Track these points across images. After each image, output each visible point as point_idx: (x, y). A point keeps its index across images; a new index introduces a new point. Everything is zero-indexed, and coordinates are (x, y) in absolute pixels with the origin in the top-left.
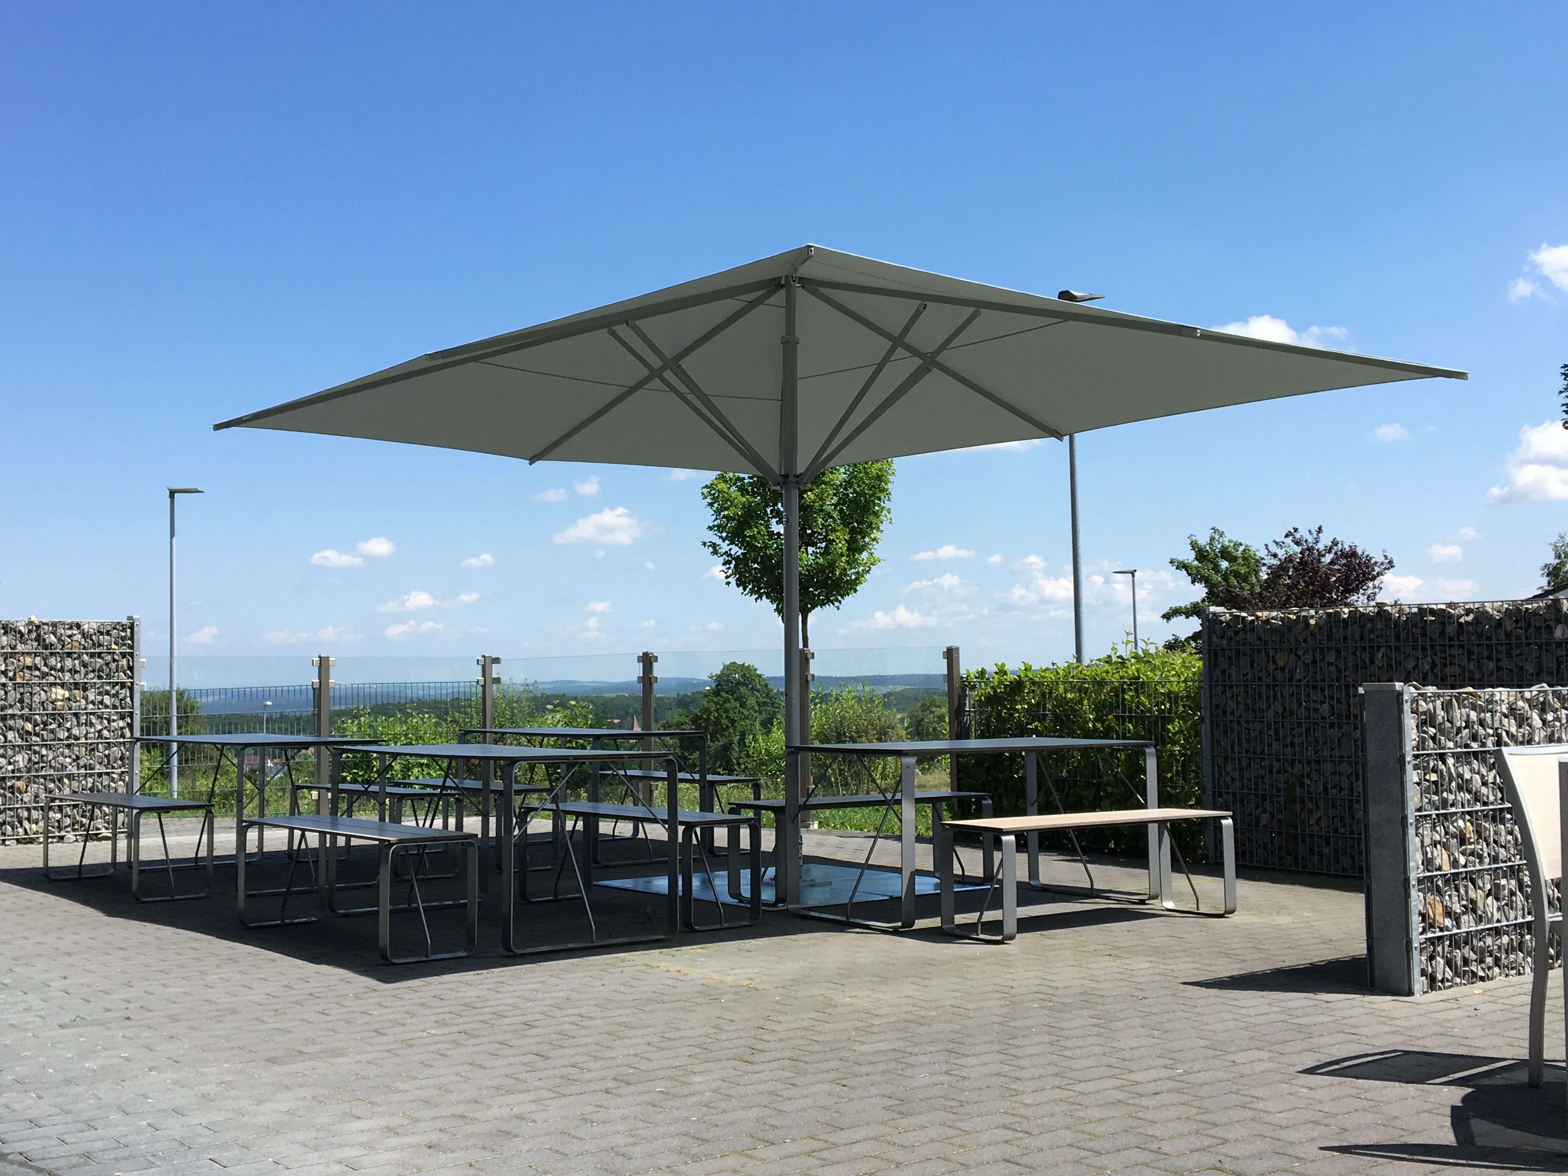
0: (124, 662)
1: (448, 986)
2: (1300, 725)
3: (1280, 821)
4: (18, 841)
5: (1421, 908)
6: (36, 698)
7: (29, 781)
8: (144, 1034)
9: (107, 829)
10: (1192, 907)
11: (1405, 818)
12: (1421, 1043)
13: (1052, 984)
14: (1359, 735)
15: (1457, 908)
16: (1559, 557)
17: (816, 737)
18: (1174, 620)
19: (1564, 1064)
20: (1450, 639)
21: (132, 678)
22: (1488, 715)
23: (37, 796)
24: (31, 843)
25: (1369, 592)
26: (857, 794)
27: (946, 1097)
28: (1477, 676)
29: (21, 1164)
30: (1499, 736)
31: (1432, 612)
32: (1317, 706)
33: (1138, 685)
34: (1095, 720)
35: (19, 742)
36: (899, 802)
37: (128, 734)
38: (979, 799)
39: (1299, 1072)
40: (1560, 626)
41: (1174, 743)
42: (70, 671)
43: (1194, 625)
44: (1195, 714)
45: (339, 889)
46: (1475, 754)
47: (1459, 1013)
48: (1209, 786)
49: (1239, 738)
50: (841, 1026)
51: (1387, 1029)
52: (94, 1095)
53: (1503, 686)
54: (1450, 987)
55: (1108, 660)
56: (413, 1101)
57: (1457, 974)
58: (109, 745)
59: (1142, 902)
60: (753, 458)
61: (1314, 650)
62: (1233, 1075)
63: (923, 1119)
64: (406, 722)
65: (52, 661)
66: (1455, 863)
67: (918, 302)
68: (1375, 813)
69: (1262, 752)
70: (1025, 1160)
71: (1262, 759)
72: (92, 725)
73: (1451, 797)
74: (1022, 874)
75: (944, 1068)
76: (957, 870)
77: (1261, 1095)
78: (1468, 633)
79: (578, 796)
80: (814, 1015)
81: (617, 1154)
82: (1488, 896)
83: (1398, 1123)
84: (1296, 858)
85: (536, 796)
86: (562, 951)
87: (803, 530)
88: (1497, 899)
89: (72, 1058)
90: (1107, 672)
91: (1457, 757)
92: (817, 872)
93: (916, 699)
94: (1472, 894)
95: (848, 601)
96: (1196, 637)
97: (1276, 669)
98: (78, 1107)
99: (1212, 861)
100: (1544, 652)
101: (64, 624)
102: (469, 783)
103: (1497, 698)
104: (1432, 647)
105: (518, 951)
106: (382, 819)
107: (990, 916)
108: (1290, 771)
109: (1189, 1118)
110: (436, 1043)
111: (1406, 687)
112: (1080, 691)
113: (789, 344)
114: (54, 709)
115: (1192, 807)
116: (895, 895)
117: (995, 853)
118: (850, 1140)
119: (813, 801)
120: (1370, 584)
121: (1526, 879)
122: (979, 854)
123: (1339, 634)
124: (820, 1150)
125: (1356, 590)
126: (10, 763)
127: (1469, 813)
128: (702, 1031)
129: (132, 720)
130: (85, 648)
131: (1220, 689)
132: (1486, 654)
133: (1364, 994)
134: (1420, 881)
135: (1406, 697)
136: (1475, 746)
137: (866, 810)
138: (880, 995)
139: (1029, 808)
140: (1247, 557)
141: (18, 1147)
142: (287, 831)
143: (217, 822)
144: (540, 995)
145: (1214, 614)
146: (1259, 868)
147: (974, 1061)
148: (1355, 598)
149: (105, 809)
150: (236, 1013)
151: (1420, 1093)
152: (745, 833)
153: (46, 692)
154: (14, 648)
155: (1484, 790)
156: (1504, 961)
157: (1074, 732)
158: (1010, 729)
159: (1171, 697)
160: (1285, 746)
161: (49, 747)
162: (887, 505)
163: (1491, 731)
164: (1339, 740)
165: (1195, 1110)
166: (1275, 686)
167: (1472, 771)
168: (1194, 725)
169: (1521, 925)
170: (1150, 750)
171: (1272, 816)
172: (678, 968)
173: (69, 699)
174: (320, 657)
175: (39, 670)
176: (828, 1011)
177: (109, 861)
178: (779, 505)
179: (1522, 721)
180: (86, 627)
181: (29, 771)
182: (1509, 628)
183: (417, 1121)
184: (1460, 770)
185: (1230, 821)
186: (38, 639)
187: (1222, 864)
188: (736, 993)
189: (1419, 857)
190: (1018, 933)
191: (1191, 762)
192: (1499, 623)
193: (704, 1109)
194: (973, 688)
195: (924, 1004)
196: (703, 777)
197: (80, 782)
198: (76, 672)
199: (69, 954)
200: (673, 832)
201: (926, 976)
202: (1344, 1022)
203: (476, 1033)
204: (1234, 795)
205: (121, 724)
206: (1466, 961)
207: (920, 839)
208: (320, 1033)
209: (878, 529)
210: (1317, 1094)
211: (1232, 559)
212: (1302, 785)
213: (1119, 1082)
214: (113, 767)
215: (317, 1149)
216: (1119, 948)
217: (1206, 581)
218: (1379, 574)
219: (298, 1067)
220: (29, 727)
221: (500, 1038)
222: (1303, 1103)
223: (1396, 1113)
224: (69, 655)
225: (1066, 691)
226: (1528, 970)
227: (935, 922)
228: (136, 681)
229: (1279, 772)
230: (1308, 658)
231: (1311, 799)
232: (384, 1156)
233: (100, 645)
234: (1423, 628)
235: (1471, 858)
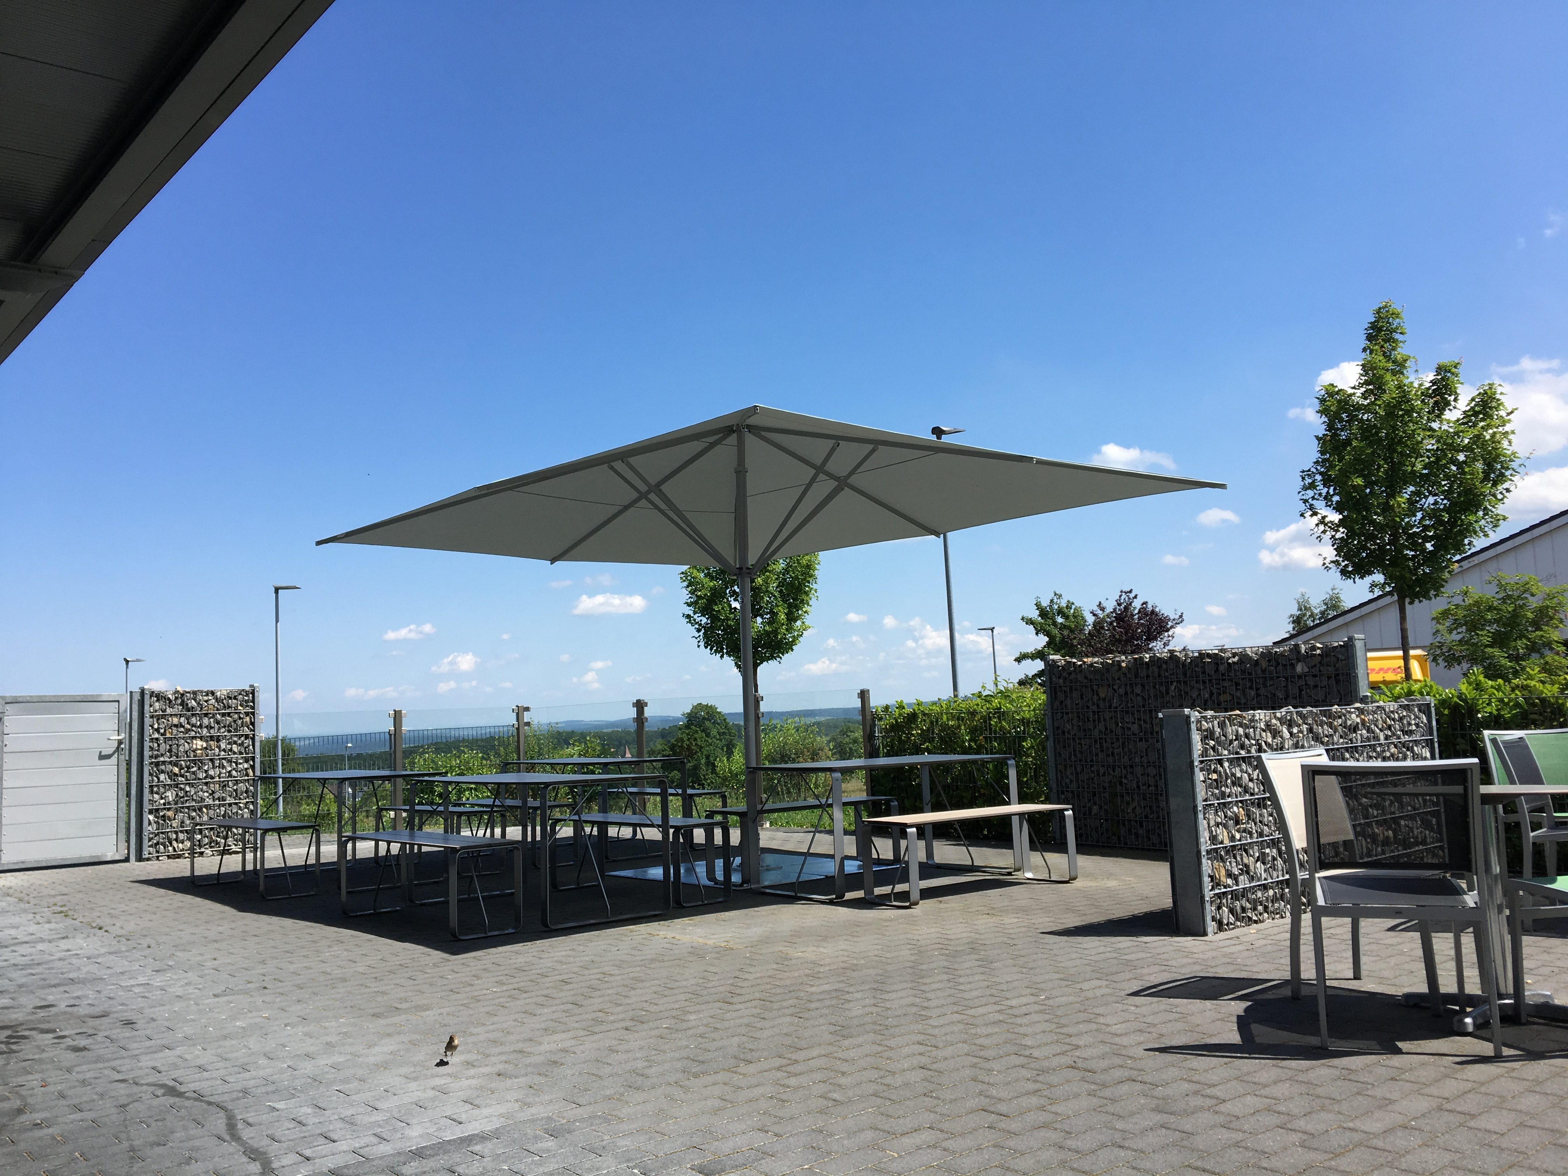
0: (248, 719)
1: (503, 955)
2: (1118, 739)
3: (1106, 811)
4: (169, 857)
5: (1210, 872)
6: (181, 749)
7: (177, 811)
8: (278, 999)
9: (236, 845)
10: (1046, 876)
11: (1195, 807)
12: (1214, 970)
13: (946, 937)
14: (1160, 746)
15: (1236, 871)
16: (1301, 610)
17: (766, 758)
18: (1024, 662)
19: (1315, 982)
20: (1223, 675)
21: (254, 731)
22: (1251, 730)
23: (183, 822)
24: (178, 858)
25: (1165, 639)
26: (797, 800)
27: (874, 1023)
28: (1243, 701)
29: (196, 1099)
30: (1260, 745)
31: (1209, 655)
32: (1129, 726)
33: (1000, 714)
34: (970, 740)
35: (169, 782)
36: (831, 806)
37: (251, 773)
38: (888, 802)
39: (1128, 995)
40: (1300, 664)
41: (1028, 756)
42: (207, 727)
43: (1039, 665)
44: (1042, 734)
45: (416, 885)
46: (1243, 759)
47: (1240, 948)
48: (1054, 786)
49: (1074, 751)
50: (796, 974)
51: (1190, 961)
52: (245, 1046)
53: (1261, 709)
54: (1233, 928)
55: (979, 695)
56: (484, 1041)
57: (1237, 919)
58: (237, 782)
59: (1010, 874)
60: (716, 555)
61: (1126, 685)
62: (1081, 999)
63: (860, 1040)
64: (459, 757)
65: (193, 720)
66: (1232, 838)
67: (834, 441)
68: (1174, 803)
69: (1092, 761)
70: (934, 1066)
71: (1092, 766)
72: (224, 767)
73: (1228, 790)
74: (922, 856)
75: (873, 1001)
76: (875, 856)
77: (1101, 1012)
78: (1235, 670)
79: (590, 809)
80: (775, 966)
81: (638, 1074)
82: (1257, 861)
83: (1200, 1029)
84: (1119, 838)
85: (558, 809)
86: (586, 925)
87: (753, 606)
88: (1264, 863)
89: (226, 1019)
90: (978, 705)
91: (1230, 761)
92: (769, 859)
93: (836, 727)
94: (1246, 860)
95: (786, 657)
96: (1040, 674)
97: (1099, 700)
98: (235, 1055)
99: (1059, 842)
100: (1289, 683)
101: (202, 692)
102: (509, 802)
103: (1257, 718)
104: (1210, 681)
105: (553, 927)
106: (446, 831)
107: (900, 888)
108: (1112, 773)
109: (1051, 1031)
110: (498, 998)
111: (1192, 712)
112: (958, 719)
113: (741, 472)
114: (195, 756)
115: (1042, 802)
116: (830, 875)
117: (901, 841)
118: (807, 1058)
119: (766, 807)
120: (1166, 634)
121: (1283, 848)
122: (890, 842)
123: (1143, 673)
124: (786, 1066)
125: (1155, 639)
126: (162, 798)
127: (1241, 801)
128: (693, 982)
129: (254, 762)
130: (218, 710)
131: (1059, 715)
132: (1248, 685)
133: (1172, 936)
134: (1208, 852)
135: (1192, 719)
136: (1243, 753)
137: (805, 812)
138: (821, 949)
139: (926, 807)
140: (1078, 616)
141: (193, 1087)
142: (373, 843)
143: (324, 837)
144: (572, 959)
145: (1053, 660)
146: (1093, 846)
147: (894, 996)
148: (1154, 644)
149: (234, 830)
150: (346, 981)
151: (1214, 1007)
152: (718, 833)
153: (188, 743)
154: (165, 711)
155: (1251, 785)
156: (1271, 909)
157: (955, 749)
158: (908, 749)
159: (1025, 722)
160: (1108, 756)
161: (191, 785)
162: (814, 586)
163: (1254, 742)
164: (1146, 750)
165: (1055, 1026)
166: (1098, 712)
167: (1242, 771)
168: (1041, 743)
169: (1282, 882)
170: (1011, 762)
171: (1101, 807)
172: (673, 935)
173: (206, 748)
174: (395, 711)
175: (183, 727)
176: (785, 963)
177: (240, 870)
178: (736, 587)
179: (1275, 733)
180: (218, 694)
181: (176, 803)
182: (1264, 666)
183: (489, 1056)
184: (1233, 770)
185: (1070, 812)
186: (182, 704)
187: (1066, 844)
188: (717, 953)
189: (1207, 835)
190: (921, 899)
191: (1040, 768)
192: (1257, 663)
193: (699, 1039)
194: (880, 719)
195: (855, 955)
196: (684, 791)
197: (215, 810)
198: (212, 728)
199: (216, 941)
200: (665, 834)
201: (855, 934)
202: (1159, 957)
203: (527, 989)
204: (1073, 792)
205: (246, 766)
206: (1244, 910)
207: (846, 832)
208: (410, 994)
209: (808, 605)
210: (1144, 1010)
211: (1066, 617)
212: (1121, 783)
213: (998, 1008)
214: (240, 799)
215: (415, 1079)
216: (993, 908)
217: (1048, 634)
218: (1172, 627)
219: (396, 1019)
220: (176, 770)
221: (545, 992)
222: (1132, 1017)
223: (1199, 1022)
224: (206, 715)
225: (948, 720)
226: (1288, 914)
227: (860, 894)
228: (257, 733)
229: (1104, 775)
230: (1122, 691)
231: (1128, 793)
232: (465, 1083)
233: (229, 707)
234: (1203, 667)
235: (1244, 834)
